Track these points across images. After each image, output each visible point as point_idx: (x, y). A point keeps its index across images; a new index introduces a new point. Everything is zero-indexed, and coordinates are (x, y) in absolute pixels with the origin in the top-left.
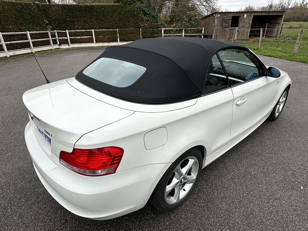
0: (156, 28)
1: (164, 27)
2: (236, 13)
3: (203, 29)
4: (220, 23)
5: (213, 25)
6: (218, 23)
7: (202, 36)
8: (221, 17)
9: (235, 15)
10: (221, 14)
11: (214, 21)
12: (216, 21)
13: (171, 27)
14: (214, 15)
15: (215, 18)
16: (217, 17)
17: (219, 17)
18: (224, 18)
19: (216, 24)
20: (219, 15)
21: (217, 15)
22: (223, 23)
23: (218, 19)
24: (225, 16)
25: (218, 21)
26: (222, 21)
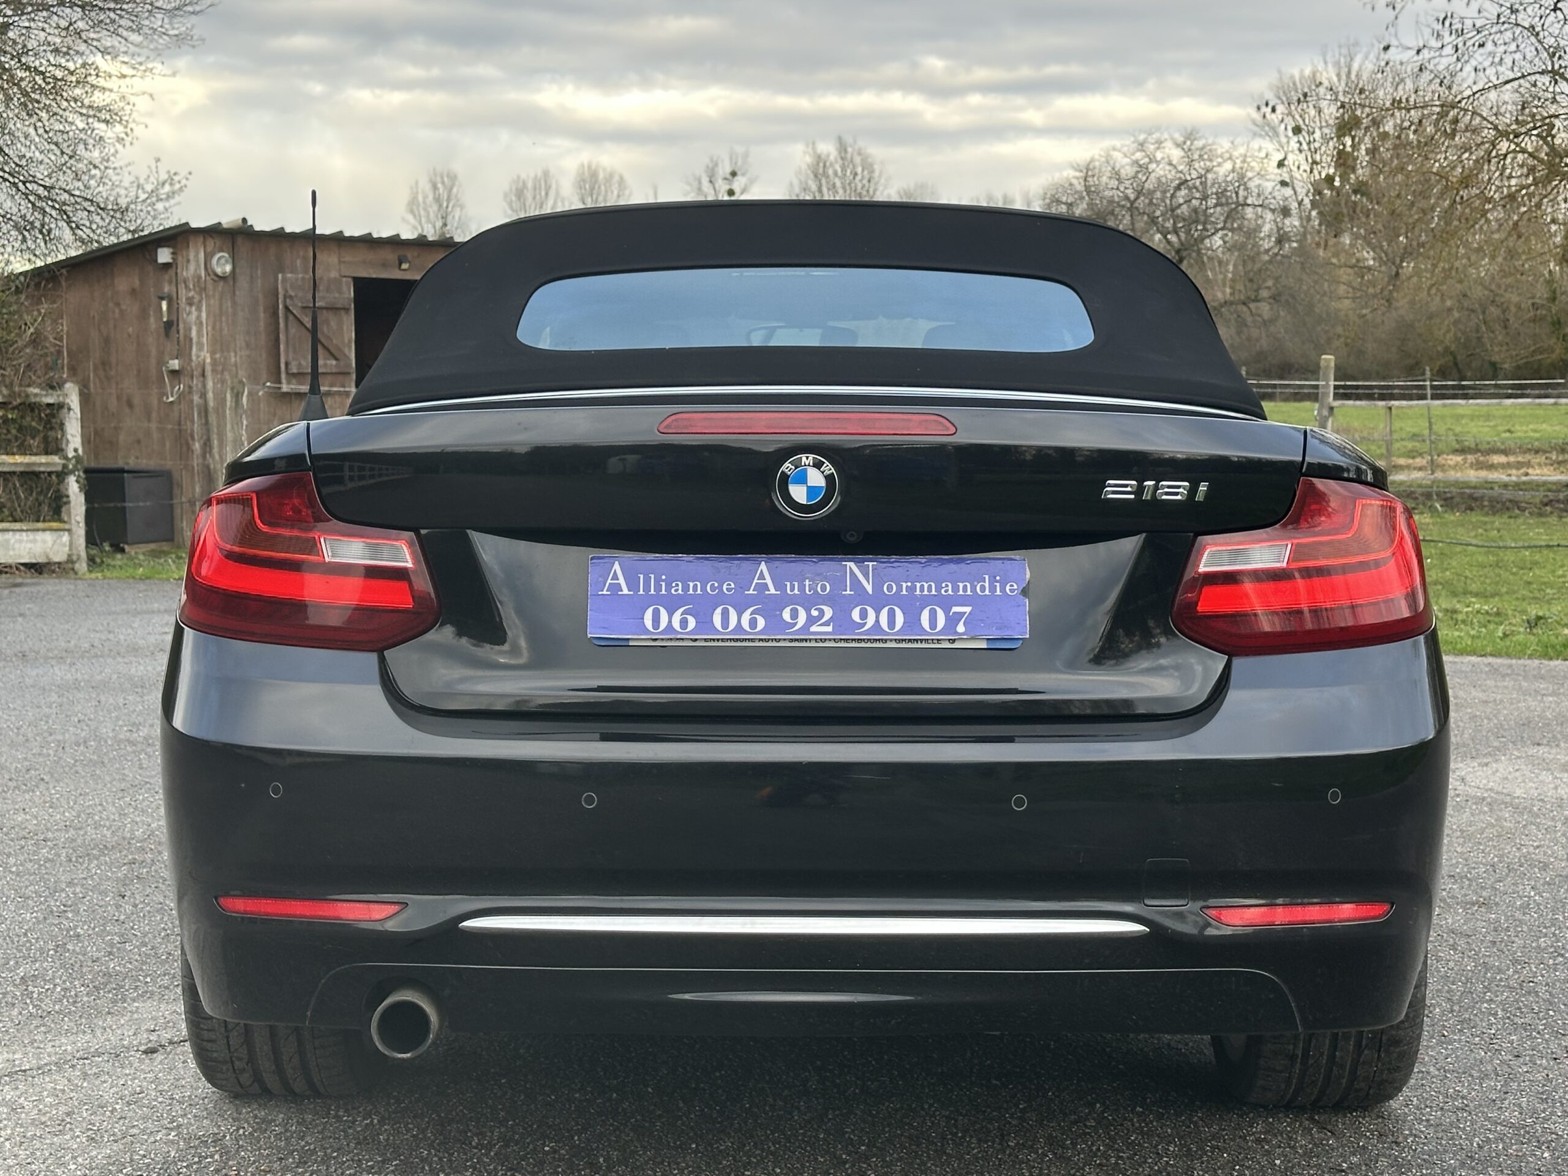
2: (391, 256)
3: (74, 400)
4: (240, 340)
5: (175, 364)
6: (220, 344)
7: (62, 475)
8: (243, 282)
9: (384, 265)
10: (244, 247)
11: (169, 326)
12: (196, 321)
14: (164, 255)
15: (182, 286)
16: (198, 281)
17: (223, 278)
18: (285, 297)
19: (200, 349)
20: (219, 258)
21: (197, 261)
22: (282, 347)
23: (221, 299)
24: (289, 275)
25: (218, 324)
26: (262, 324)
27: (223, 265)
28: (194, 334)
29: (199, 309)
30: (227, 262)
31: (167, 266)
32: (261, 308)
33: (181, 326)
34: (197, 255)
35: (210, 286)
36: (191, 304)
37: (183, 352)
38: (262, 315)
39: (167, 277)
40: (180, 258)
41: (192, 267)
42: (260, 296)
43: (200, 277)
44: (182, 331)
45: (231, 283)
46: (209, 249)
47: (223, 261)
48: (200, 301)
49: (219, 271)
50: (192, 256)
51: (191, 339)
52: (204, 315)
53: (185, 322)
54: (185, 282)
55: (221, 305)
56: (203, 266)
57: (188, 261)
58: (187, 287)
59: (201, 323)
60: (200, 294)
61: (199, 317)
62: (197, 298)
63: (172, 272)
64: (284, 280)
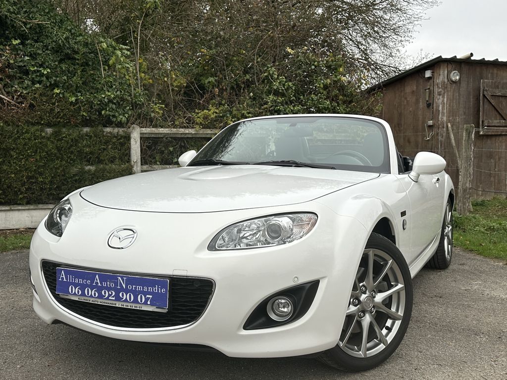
0: (86, 123)
1: (145, 120)
4: (461, 112)
5: (431, 123)
6: (452, 113)
8: (464, 85)
10: (465, 68)
11: (429, 105)
12: (442, 102)
13: (190, 123)
14: (428, 74)
15: (436, 87)
16: (444, 84)
17: (454, 82)
18: (484, 90)
19: (443, 115)
20: (454, 73)
21: (444, 75)
22: (481, 113)
23: (454, 92)
24: (486, 80)
25: (452, 104)
26: (472, 104)
27: (455, 76)
28: (440, 108)
29: (443, 97)
30: (457, 74)
31: (429, 78)
32: (472, 97)
33: (435, 105)
34: (444, 72)
35: (449, 86)
36: (440, 95)
37: (434, 117)
38: (472, 99)
39: (429, 84)
40: (435, 74)
41: (441, 77)
42: (471, 90)
43: (445, 82)
44: (435, 108)
45: (459, 85)
46: (449, 69)
47: (455, 74)
48: (444, 93)
49: (453, 79)
50: (441, 73)
51: (439, 111)
52: (445, 99)
53: (436, 103)
54: (437, 85)
55: (453, 95)
56: (446, 77)
57: (440, 75)
58: (438, 87)
59: (444, 103)
60: (444, 90)
61: (443, 101)
62: (443, 91)
63: (431, 81)
64: (484, 83)
